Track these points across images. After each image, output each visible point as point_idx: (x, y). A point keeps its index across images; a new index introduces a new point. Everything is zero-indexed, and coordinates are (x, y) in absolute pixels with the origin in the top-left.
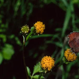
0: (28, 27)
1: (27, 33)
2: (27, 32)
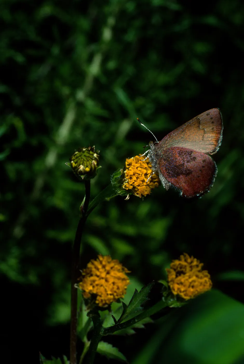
0: (95, 155)
1: (84, 173)
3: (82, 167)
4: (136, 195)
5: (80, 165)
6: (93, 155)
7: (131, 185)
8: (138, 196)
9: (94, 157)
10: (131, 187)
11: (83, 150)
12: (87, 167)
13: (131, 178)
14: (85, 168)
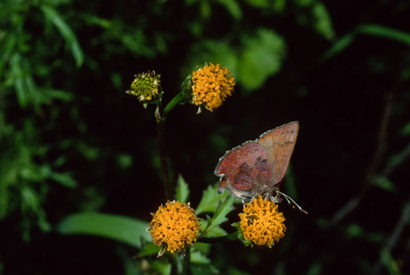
0: (156, 82)
1: (146, 101)
2: (149, 98)
3: (142, 98)
4: (207, 108)
5: (140, 95)
6: (153, 82)
7: (201, 101)
8: (209, 109)
9: (155, 85)
10: (201, 103)
11: (142, 76)
12: (148, 95)
13: (199, 94)
14: (147, 98)
